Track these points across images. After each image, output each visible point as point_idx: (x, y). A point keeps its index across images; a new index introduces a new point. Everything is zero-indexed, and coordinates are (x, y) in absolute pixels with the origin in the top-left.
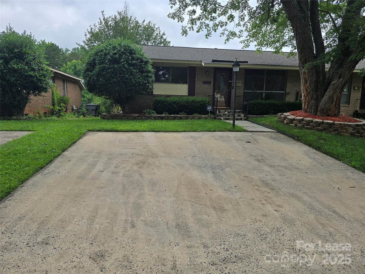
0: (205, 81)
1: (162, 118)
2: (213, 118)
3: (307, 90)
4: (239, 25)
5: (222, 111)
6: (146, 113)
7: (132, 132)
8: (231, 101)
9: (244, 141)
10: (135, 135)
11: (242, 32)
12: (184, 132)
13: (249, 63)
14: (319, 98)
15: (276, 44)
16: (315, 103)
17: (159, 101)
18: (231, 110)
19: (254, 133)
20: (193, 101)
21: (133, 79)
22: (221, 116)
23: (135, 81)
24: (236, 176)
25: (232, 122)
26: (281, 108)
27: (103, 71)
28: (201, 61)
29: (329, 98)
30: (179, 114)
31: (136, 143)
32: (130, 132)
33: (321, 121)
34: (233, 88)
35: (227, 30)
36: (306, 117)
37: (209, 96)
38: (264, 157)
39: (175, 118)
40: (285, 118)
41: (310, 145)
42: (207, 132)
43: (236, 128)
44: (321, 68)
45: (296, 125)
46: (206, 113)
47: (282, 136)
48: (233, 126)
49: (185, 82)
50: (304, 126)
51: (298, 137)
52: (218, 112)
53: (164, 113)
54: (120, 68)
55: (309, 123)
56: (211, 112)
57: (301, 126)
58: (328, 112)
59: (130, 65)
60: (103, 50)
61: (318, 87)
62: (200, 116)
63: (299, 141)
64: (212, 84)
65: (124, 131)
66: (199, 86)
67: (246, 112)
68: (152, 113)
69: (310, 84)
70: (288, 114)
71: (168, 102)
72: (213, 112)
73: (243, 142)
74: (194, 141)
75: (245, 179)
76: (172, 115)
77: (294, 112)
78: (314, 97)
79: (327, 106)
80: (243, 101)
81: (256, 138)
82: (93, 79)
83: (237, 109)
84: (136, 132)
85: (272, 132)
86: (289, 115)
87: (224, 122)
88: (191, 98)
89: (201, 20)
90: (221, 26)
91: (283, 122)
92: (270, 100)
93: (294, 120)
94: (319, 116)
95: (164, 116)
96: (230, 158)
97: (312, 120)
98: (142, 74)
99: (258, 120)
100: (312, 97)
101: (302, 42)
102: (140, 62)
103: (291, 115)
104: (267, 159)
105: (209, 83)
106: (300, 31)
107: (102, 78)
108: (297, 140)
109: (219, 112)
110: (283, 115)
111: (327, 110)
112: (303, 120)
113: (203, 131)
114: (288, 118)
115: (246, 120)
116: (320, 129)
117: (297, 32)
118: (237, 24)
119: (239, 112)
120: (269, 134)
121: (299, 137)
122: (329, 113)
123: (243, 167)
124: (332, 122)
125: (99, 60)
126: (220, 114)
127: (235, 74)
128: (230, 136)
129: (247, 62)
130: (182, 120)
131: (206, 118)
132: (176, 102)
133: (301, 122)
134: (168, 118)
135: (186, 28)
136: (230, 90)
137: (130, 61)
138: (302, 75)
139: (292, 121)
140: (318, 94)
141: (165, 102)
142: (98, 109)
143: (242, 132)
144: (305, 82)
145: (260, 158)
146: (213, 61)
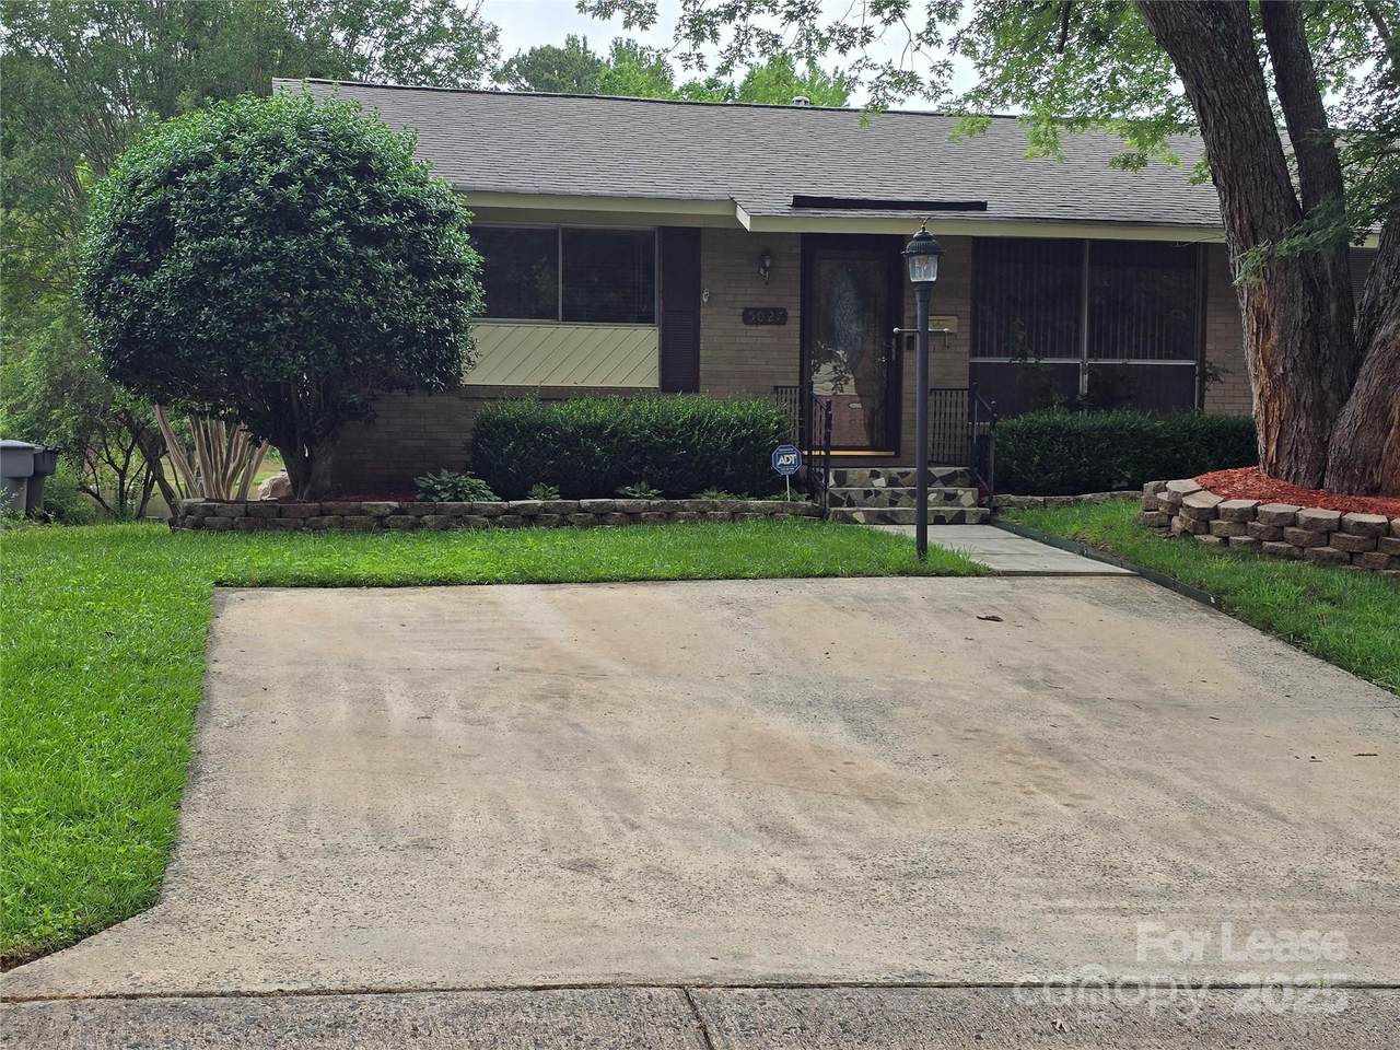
0: (757, 305)
1: (531, 519)
2: (808, 512)
3: (1270, 369)
4: (929, 37)
5: (853, 473)
6: (436, 493)
7: (425, 585)
8: (905, 417)
9: (969, 615)
10: (452, 596)
11: (947, 72)
12: (683, 583)
13: (992, 212)
14: (1330, 405)
15: (1133, 107)
16: (1311, 430)
17: (508, 426)
18: (903, 470)
19: (1019, 581)
20: (694, 422)
21: (377, 310)
22: (851, 503)
23: (391, 322)
24: (936, 727)
25: (911, 532)
26: (1176, 451)
27: (216, 269)
28: (733, 203)
29: (1368, 407)
30: (622, 492)
31: (479, 630)
32: (416, 585)
33: (1336, 515)
34: (911, 347)
35: (873, 67)
36: (1272, 499)
37: (776, 388)
38: (1055, 673)
39: (600, 518)
40: (1176, 506)
41: (1266, 627)
42: (794, 580)
43: (933, 562)
44: (1328, 264)
45: (1226, 540)
46: (770, 484)
47: (1154, 591)
48: (918, 549)
49: (645, 318)
50: (1259, 542)
51: (1219, 593)
52: (832, 482)
53: (536, 489)
54: (312, 253)
55: (1283, 528)
56: (797, 483)
57: (1246, 543)
58: (1371, 473)
59: (362, 236)
60: (211, 161)
61: (1323, 351)
62: (737, 502)
63: (1226, 612)
64: (794, 326)
65: (387, 581)
66: (720, 333)
67: (986, 479)
68: (473, 490)
69: (1283, 338)
70: (1190, 484)
71: (555, 427)
72: (806, 483)
73: (969, 619)
74: (744, 619)
75: (970, 735)
76: (585, 502)
77: (1220, 475)
78: (1307, 398)
79: (1363, 442)
80: (971, 416)
81: (1027, 603)
82: (159, 314)
83: (938, 464)
84: (446, 584)
85: (1110, 574)
86: (1194, 493)
87: (873, 534)
88: (683, 406)
89: (743, 17)
90: (842, 49)
91: (1169, 526)
92: (1115, 411)
93: (1217, 518)
94: (1331, 492)
95: (544, 509)
96: (910, 678)
97: (1294, 514)
98: (420, 282)
99: (1046, 522)
100: (1299, 400)
101: (1229, 143)
102: (410, 222)
103: (1205, 488)
104: (1069, 680)
105: (778, 317)
106: (1216, 99)
107: (211, 307)
108: (1218, 606)
109: (841, 480)
110: (1166, 490)
111: (1366, 465)
112: (1254, 512)
113: (773, 576)
114: (1189, 507)
115: (985, 521)
116: (1331, 557)
117: (1204, 101)
118: (919, 36)
119: (948, 480)
120: (1095, 581)
121: (1225, 592)
122: (1375, 477)
123: (966, 704)
124: (1382, 519)
125: (194, 210)
126: (844, 494)
127: (918, 295)
128: (908, 594)
129: (982, 206)
130: (640, 528)
131: (771, 514)
132: (602, 427)
133: (1245, 523)
134: (563, 514)
135: (669, 59)
136: (894, 357)
137: (362, 213)
138: (1246, 295)
139: (1206, 517)
140: (1325, 388)
141: (540, 427)
142: (44, 475)
143: (965, 579)
144: (1258, 328)
145: (1037, 675)
146: (800, 202)
